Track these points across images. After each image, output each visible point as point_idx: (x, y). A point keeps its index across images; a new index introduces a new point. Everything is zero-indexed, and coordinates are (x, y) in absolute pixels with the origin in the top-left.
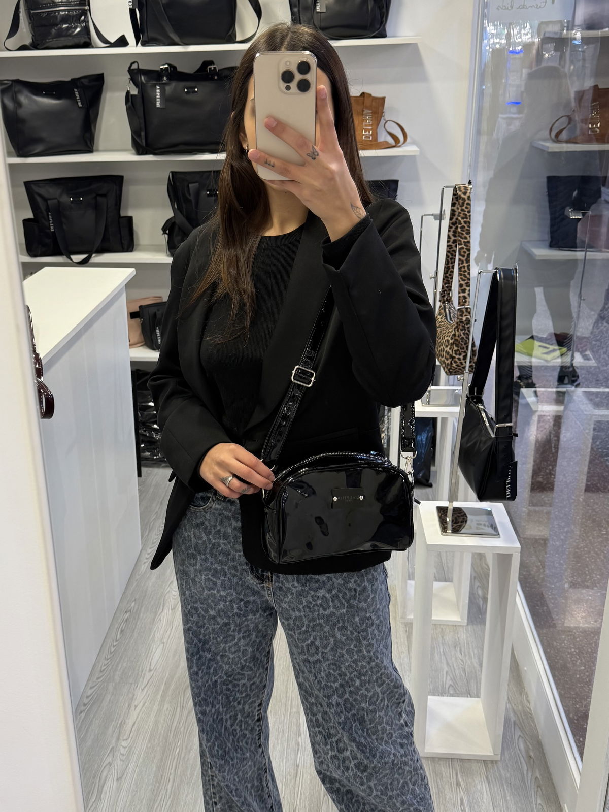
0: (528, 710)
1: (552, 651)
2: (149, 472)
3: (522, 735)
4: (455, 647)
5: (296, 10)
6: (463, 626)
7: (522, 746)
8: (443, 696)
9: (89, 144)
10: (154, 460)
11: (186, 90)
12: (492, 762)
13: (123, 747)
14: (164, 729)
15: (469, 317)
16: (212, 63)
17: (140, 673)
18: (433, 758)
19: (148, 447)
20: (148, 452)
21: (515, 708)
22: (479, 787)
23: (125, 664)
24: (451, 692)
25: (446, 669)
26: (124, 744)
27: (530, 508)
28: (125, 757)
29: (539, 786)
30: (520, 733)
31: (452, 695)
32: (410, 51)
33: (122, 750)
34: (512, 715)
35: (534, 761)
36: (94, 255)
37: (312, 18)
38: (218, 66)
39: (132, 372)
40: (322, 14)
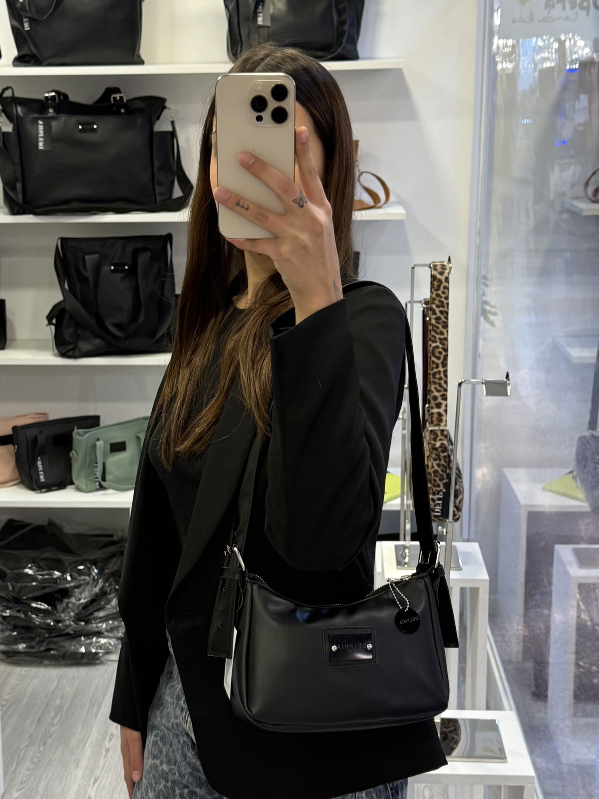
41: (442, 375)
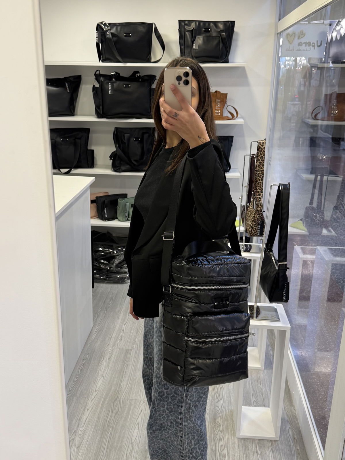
0: (294, 414)
1: (308, 384)
2: (98, 285)
3: (291, 427)
4: (257, 381)
5: (183, 47)
6: (262, 370)
7: (291, 433)
8: (250, 406)
9: (72, 112)
10: (101, 279)
11: (124, 86)
12: (275, 441)
13: (80, 430)
14: (102, 421)
15: (262, 208)
16: (138, 72)
17: (90, 392)
18: (244, 438)
19: (98, 272)
20: (98, 275)
21: (288, 413)
22: (268, 454)
23: (82, 387)
24: (255, 404)
25: (252, 392)
26: (81, 429)
27: (298, 309)
28: (81, 436)
29: (298, 454)
30: (290, 426)
31: (255, 406)
32: (241, 71)
33: (80, 432)
34: (286, 416)
35: (296, 441)
36: (73, 169)
37: (191, 51)
38: (141, 74)
39: (92, 232)
40: (196, 50)
41: (261, 183)
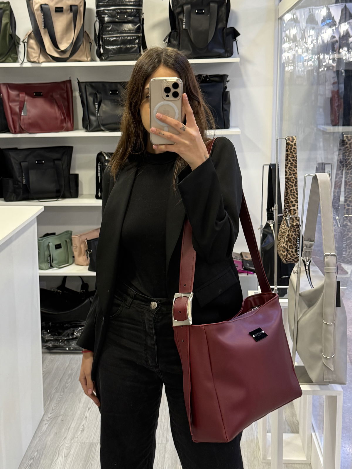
41: (295, 191)
